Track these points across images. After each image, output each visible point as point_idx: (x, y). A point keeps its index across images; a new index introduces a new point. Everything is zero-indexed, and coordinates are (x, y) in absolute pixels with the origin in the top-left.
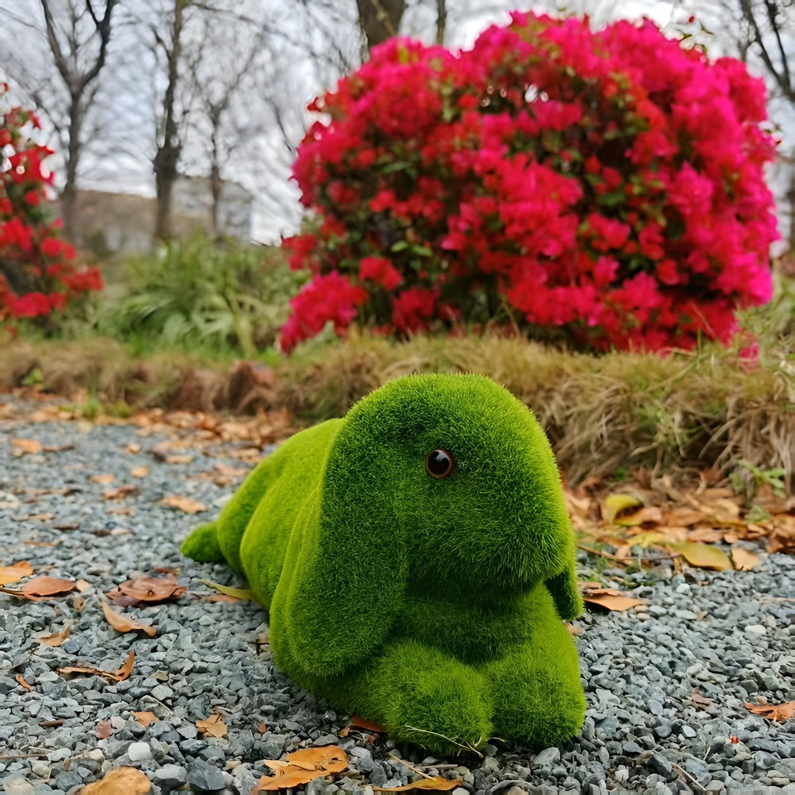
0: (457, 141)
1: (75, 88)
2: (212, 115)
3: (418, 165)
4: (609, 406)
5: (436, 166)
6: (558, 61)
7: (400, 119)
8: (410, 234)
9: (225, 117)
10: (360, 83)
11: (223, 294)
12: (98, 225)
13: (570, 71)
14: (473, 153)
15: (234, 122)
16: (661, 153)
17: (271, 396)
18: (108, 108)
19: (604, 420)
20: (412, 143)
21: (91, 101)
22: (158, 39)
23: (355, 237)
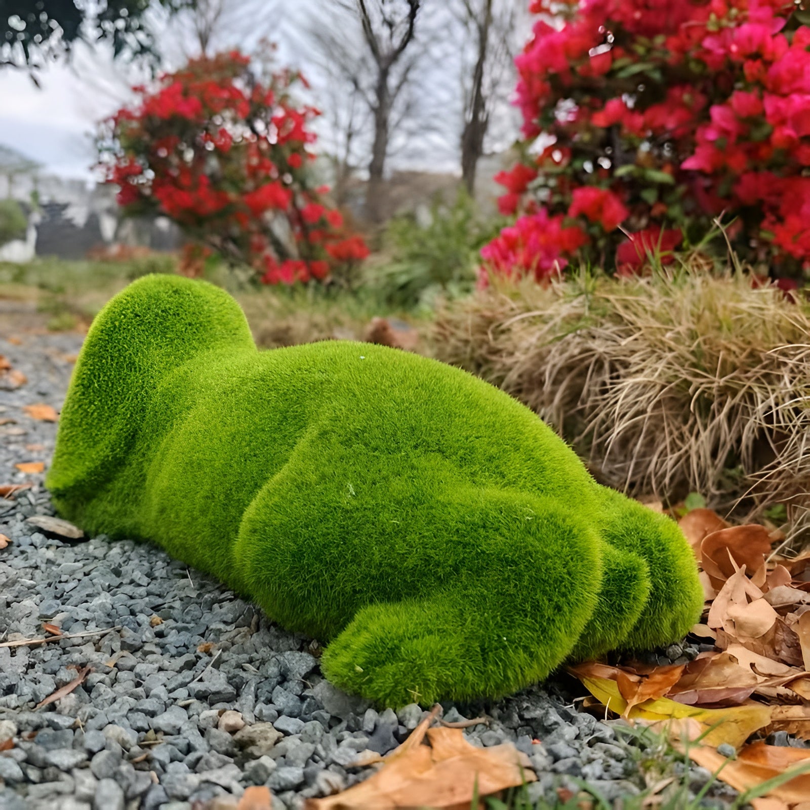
0: (712, 22)
1: (383, 63)
5: (686, 62)
8: (642, 154)
18: (420, 85)
20: (660, 40)
21: (404, 79)
22: (470, 13)
23: (577, 164)
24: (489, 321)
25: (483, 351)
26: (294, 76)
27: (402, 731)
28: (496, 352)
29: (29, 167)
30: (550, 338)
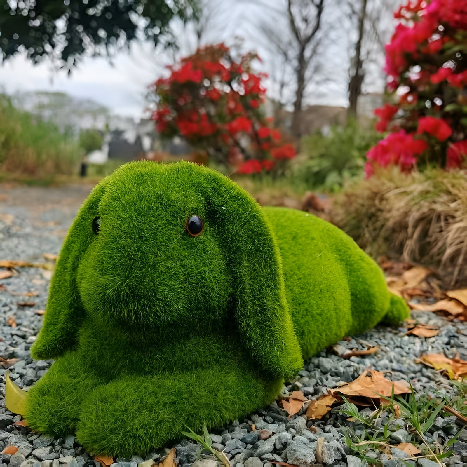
8: (460, 97)
18: (323, 55)
21: (314, 52)
22: (353, 11)
23: (422, 104)
24: (376, 194)
25: (373, 210)
26: (253, 56)
27: (356, 375)
28: (380, 210)
29: (103, 110)
30: (412, 203)
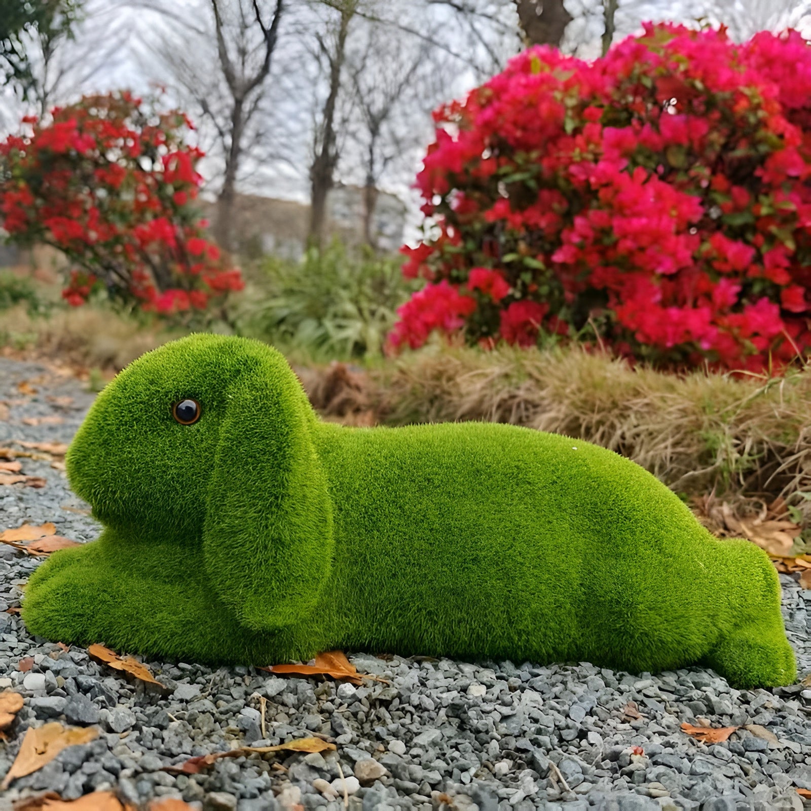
0: (576, 154)
1: (239, 95)
2: (372, 126)
3: (538, 178)
4: (678, 428)
5: (555, 178)
6: (686, 73)
7: (524, 129)
8: (522, 246)
9: (384, 128)
10: (488, 92)
11: (355, 301)
12: (254, 229)
13: (699, 85)
14: (593, 165)
15: (392, 133)
16: (793, 173)
17: (361, 398)
18: (271, 115)
19: (670, 441)
20: (534, 155)
21: (255, 108)
22: (323, 48)
23: (469, 246)
26: (179, 118)
